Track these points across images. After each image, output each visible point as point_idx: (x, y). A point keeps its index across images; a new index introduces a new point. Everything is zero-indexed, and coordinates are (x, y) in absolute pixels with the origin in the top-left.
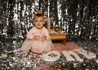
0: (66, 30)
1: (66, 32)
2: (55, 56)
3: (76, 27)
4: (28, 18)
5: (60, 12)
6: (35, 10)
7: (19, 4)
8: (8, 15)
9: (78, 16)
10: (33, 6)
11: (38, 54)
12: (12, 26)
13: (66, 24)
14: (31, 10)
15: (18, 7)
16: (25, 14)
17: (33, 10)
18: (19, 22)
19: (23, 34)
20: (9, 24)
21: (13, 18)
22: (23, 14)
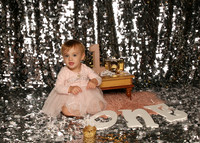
0: (136, 65)
1: (136, 68)
2: (107, 120)
3: (157, 56)
4: (54, 44)
5: (120, 26)
6: (66, 26)
7: (33, 16)
8: (11, 40)
9: (162, 33)
10: (62, 19)
11: (77, 118)
12: (21, 64)
13: (135, 51)
14: (58, 27)
15: (30, 22)
16: (47, 37)
17: (62, 26)
18: (35, 54)
19: (45, 79)
20: (15, 59)
21: (22, 47)
22: (43, 36)
